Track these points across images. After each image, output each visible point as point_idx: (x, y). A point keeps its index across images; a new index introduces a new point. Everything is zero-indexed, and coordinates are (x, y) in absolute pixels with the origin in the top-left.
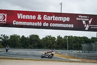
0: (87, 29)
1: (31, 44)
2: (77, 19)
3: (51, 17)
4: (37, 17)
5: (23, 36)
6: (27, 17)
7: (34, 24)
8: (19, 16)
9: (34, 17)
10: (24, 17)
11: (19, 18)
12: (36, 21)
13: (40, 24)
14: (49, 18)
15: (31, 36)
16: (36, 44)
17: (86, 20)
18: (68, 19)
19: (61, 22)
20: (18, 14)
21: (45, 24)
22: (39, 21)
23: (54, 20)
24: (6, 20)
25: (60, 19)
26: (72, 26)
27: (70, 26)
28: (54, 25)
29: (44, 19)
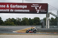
0: (38, 12)
2: (32, 6)
3: (15, 6)
4: (6, 6)
6: (0, 6)
7: (4, 10)
9: (4, 6)
12: (6, 8)
13: (8, 10)
14: (14, 7)
17: (37, 7)
18: (26, 7)
19: (22, 9)
22: (8, 8)
23: (17, 7)
25: (21, 6)
26: (29, 11)
27: (27, 11)
28: (17, 11)
29: (11, 7)
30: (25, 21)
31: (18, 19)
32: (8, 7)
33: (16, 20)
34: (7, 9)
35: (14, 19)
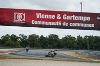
1: (50, 44)
3: (71, 17)
4: (56, 16)
5: (42, 36)
9: (53, 17)
10: (43, 16)
11: (38, 17)
12: (56, 20)
13: (60, 24)
14: (69, 18)
15: (50, 36)
16: (55, 44)
18: (88, 19)
19: (81, 22)
20: (37, 14)
21: (65, 24)
22: (59, 20)
23: (74, 19)
25: (80, 18)
26: (93, 26)
27: (90, 25)
28: (74, 25)
29: (64, 19)
32: (60, 18)
33: (19, 38)
34: (58, 22)
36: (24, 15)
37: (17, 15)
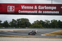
4: (34, 7)
6: (28, 7)
7: (32, 12)
8: (23, 7)
9: (32, 8)
10: (26, 8)
11: (22, 8)
12: (34, 10)
13: (36, 12)
14: (42, 8)
18: (55, 8)
20: (22, 6)
21: (40, 12)
22: (36, 10)
23: (45, 9)
24: (14, 10)
26: (58, 12)
27: (56, 12)
28: (46, 12)
29: (39, 8)
30: (54, 24)
31: (47, 21)
33: (44, 22)
35: (42, 21)
36: (14, 7)
37: (9, 7)
